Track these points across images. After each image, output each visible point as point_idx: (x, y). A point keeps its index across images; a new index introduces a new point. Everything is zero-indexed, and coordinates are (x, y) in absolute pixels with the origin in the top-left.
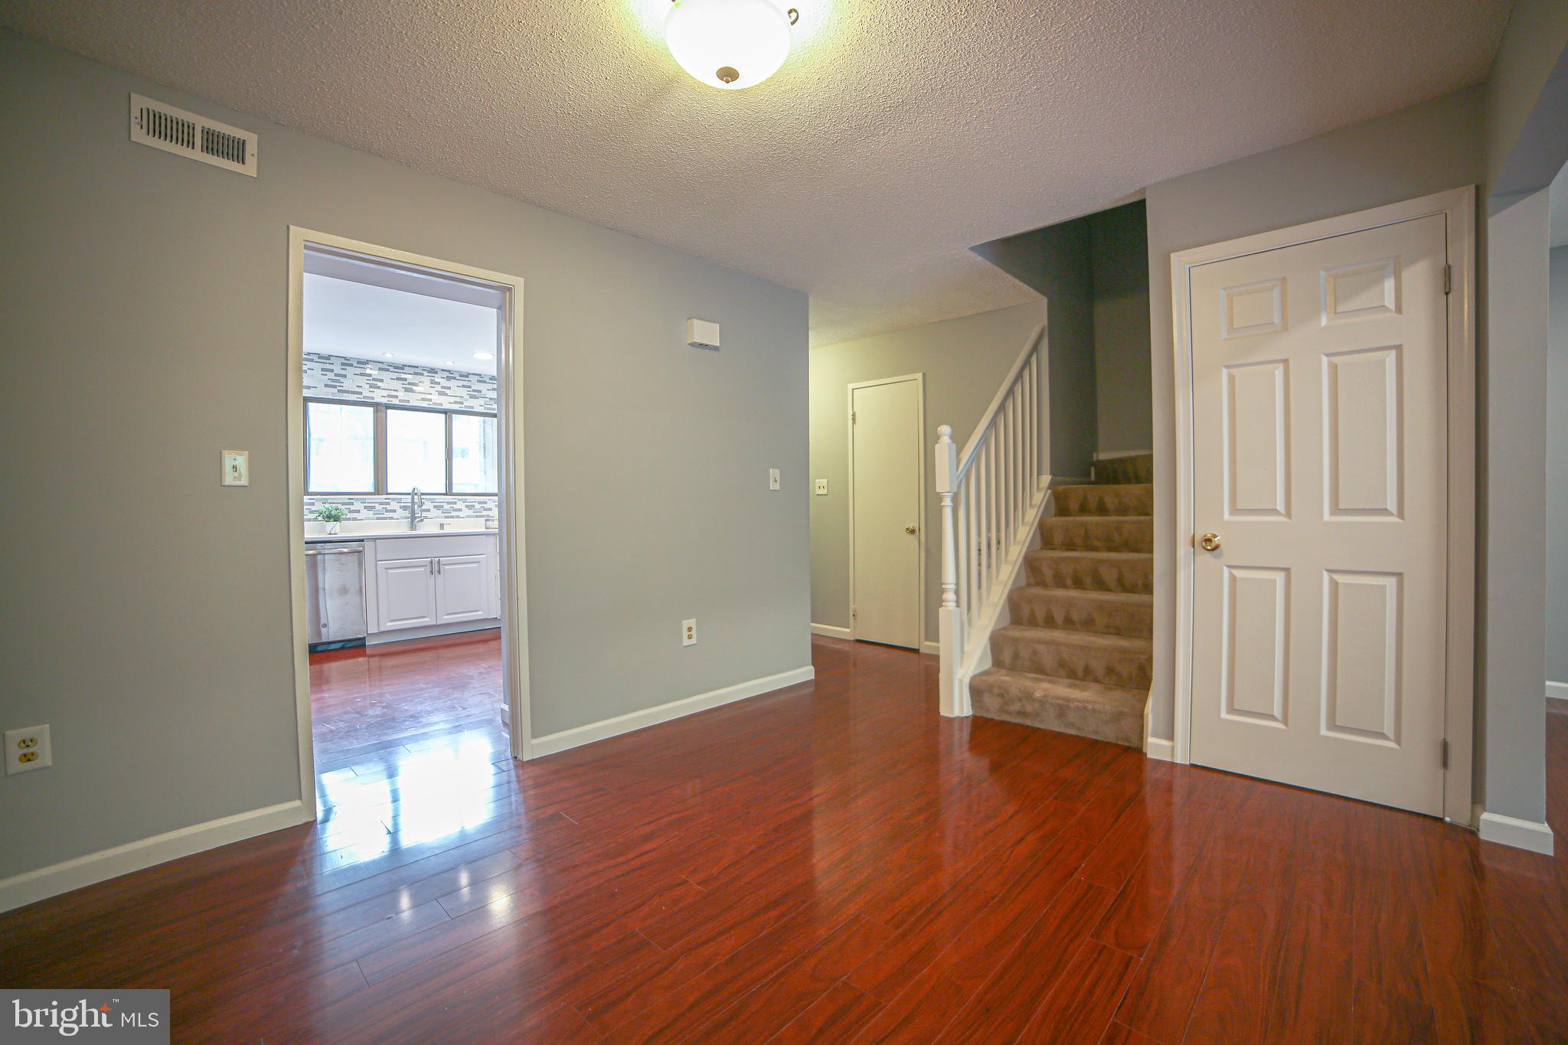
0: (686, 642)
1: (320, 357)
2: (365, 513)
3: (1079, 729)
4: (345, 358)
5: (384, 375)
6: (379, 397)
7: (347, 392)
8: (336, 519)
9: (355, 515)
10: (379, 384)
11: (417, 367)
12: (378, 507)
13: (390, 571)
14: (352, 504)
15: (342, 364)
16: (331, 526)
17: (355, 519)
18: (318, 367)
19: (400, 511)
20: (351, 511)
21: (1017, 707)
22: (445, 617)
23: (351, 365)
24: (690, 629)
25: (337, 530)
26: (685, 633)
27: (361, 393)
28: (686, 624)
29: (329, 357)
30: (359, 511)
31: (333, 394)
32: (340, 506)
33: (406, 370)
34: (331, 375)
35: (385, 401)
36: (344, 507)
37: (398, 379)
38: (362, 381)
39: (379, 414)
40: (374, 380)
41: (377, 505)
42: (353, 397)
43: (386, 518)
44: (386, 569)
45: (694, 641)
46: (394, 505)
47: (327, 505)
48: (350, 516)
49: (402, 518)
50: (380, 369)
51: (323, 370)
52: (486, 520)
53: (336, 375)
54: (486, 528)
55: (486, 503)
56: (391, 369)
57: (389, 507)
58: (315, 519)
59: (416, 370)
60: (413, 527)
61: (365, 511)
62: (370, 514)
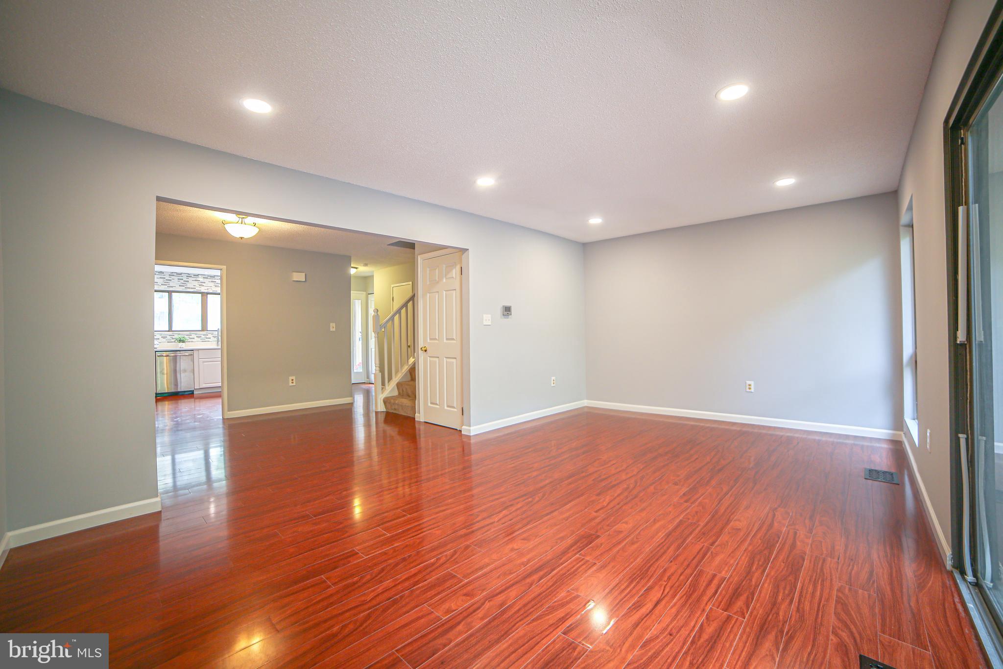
0: (291, 384)
2: (196, 339)
3: (407, 413)
5: (205, 280)
6: (203, 289)
7: (189, 288)
8: (183, 342)
9: (192, 340)
10: (203, 284)
12: (203, 337)
14: (191, 335)
15: (187, 276)
16: (181, 344)
17: (192, 342)
18: (176, 278)
19: (212, 338)
20: (190, 338)
21: (393, 408)
23: (191, 277)
24: (292, 380)
25: (183, 346)
26: (291, 381)
27: (195, 288)
28: (291, 378)
29: (181, 274)
30: (194, 338)
31: (183, 289)
32: (186, 336)
34: (182, 281)
35: (206, 291)
36: (187, 337)
37: (212, 282)
38: (196, 283)
39: (204, 297)
40: (201, 282)
42: (192, 290)
43: (206, 341)
45: (294, 384)
46: (210, 336)
47: (179, 336)
48: (190, 340)
49: (214, 341)
50: (204, 278)
51: (178, 279)
56: (209, 277)
57: (207, 337)
58: (174, 342)
60: (218, 345)
61: (197, 338)
62: (199, 339)
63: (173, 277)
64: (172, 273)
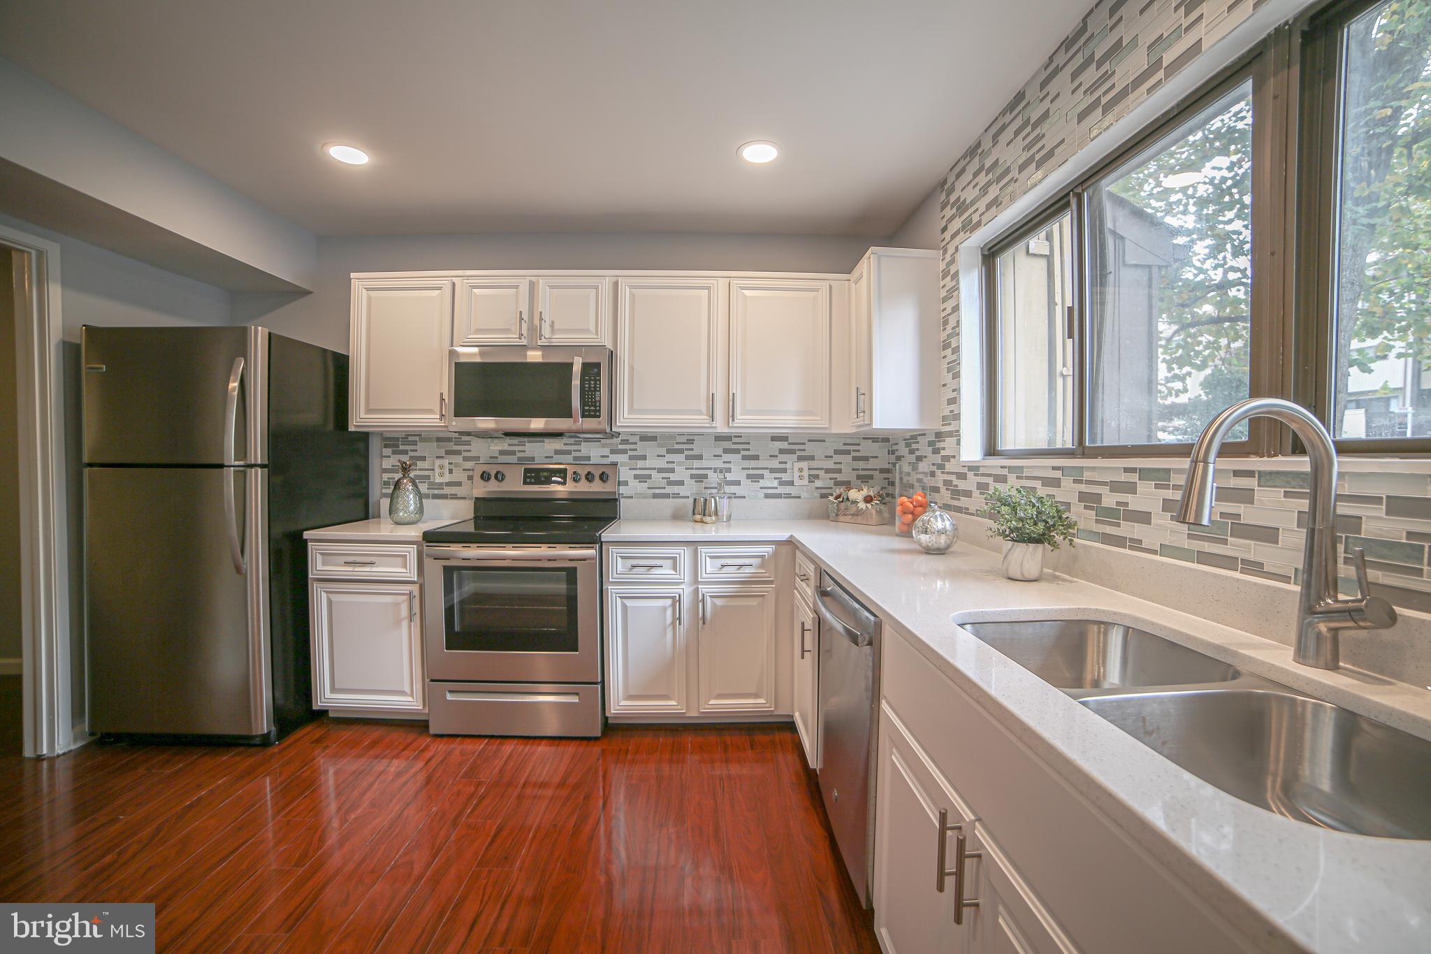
9: (1138, 531)
13: (894, 756)
17: (1137, 545)
43: (1230, 563)
44: (891, 740)
48: (1126, 529)
57: (1248, 515)
61: (1167, 520)
62: (1178, 534)
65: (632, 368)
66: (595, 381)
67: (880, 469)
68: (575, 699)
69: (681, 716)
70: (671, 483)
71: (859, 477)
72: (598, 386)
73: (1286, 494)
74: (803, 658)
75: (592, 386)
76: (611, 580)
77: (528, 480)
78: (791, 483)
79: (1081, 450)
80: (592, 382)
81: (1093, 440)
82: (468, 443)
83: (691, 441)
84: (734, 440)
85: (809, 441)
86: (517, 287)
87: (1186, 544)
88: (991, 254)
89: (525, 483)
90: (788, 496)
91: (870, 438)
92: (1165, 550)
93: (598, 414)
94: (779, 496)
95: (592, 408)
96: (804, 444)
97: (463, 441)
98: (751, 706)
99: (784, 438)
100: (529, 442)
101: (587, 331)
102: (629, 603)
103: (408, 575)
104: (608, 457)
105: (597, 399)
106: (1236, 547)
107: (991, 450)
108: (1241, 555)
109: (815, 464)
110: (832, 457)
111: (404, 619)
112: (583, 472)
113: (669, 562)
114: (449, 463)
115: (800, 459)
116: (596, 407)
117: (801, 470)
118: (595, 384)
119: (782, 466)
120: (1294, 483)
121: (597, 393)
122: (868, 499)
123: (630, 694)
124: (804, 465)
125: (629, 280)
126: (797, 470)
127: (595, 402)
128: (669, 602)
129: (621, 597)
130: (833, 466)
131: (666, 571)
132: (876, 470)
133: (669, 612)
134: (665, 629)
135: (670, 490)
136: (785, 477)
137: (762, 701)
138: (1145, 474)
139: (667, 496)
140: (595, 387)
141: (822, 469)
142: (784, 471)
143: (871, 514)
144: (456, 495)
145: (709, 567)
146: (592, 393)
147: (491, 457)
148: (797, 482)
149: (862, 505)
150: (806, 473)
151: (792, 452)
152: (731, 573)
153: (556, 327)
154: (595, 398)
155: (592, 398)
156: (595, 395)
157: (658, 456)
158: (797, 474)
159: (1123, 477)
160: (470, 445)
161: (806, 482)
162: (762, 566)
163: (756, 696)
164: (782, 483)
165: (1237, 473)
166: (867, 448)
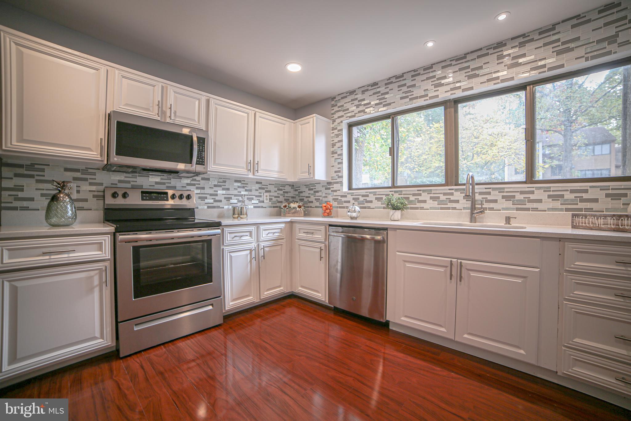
1: (397, 77)
4: (414, 71)
5: (448, 71)
6: (443, 94)
9: (422, 205)
10: (443, 81)
11: (481, 49)
12: (443, 197)
13: (408, 265)
15: (413, 76)
17: (422, 208)
20: (419, 201)
22: (466, 336)
23: (419, 74)
29: (402, 76)
33: (469, 57)
34: (405, 89)
35: (453, 96)
36: (412, 198)
37: (461, 70)
39: (448, 110)
40: (439, 79)
41: (441, 196)
43: (449, 208)
44: (405, 261)
46: (456, 196)
48: (418, 205)
49: (464, 208)
50: (443, 67)
52: (573, 215)
53: (408, 87)
54: (574, 227)
55: (586, 191)
56: (454, 62)
57: (452, 198)
59: (479, 53)
60: (473, 219)
61: (431, 201)
62: (435, 204)
63: (390, 86)
64: (390, 79)
65: (215, 143)
66: (203, 147)
67: (292, 197)
68: (211, 307)
69: (253, 303)
70: (216, 201)
71: (285, 200)
72: (204, 149)
73: (461, 193)
74: (321, 260)
75: (201, 149)
76: (225, 244)
77: (145, 198)
78: (263, 202)
79: (393, 186)
80: (201, 147)
81: (397, 184)
82: (94, 174)
83: (225, 182)
84: (242, 182)
85: (269, 184)
86: (154, 86)
87: (437, 206)
88: (350, 126)
89: (143, 199)
90: (262, 207)
91: (288, 185)
92: (431, 208)
93: (203, 163)
94: (259, 207)
95: (201, 160)
96: (268, 185)
97: (89, 172)
98: (279, 291)
99: (260, 183)
100: (139, 176)
101: (194, 120)
102: (233, 254)
103: (104, 255)
104: (186, 187)
105: (203, 156)
106: (450, 205)
107: (350, 188)
108: (451, 207)
109: (271, 194)
110: (276, 191)
111: (97, 286)
112: (177, 194)
113: (248, 234)
114: (77, 186)
115: (266, 192)
116: (202, 160)
117: (266, 196)
118: (202, 148)
119: (260, 194)
120: (462, 191)
121: (203, 153)
122: (299, 207)
123: (234, 298)
124: (268, 194)
125: (215, 100)
126: (266, 197)
127: (202, 157)
128: (249, 252)
129: (229, 252)
130: (277, 195)
131: (247, 238)
132: (290, 197)
133: (249, 256)
134: (248, 264)
135: (216, 204)
136: (261, 199)
137: (282, 288)
138: (424, 191)
139: (214, 207)
140: (202, 150)
141: (273, 196)
142: (261, 196)
143: (301, 212)
144: (83, 207)
145: (264, 235)
146: (201, 153)
147: (112, 184)
148: (265, 201)
149: (298, 209)
150: (268, 198)
151: (263, 189)
152: (271, 236)
153: (177, 114)
154: (202, 155)
155: (201, 155)
156: (202, 154)
157: (210, 188)
158: (265, 198)
159: (417, 192)
160: (95, 175)
161: (268, 201)
162: (281, 232)
163: (280, 287)
164: (260, 202)
165: (449, 189)
166: (288, 189)
